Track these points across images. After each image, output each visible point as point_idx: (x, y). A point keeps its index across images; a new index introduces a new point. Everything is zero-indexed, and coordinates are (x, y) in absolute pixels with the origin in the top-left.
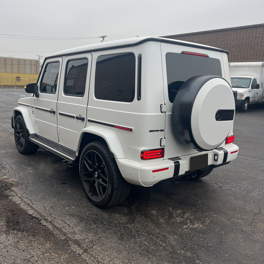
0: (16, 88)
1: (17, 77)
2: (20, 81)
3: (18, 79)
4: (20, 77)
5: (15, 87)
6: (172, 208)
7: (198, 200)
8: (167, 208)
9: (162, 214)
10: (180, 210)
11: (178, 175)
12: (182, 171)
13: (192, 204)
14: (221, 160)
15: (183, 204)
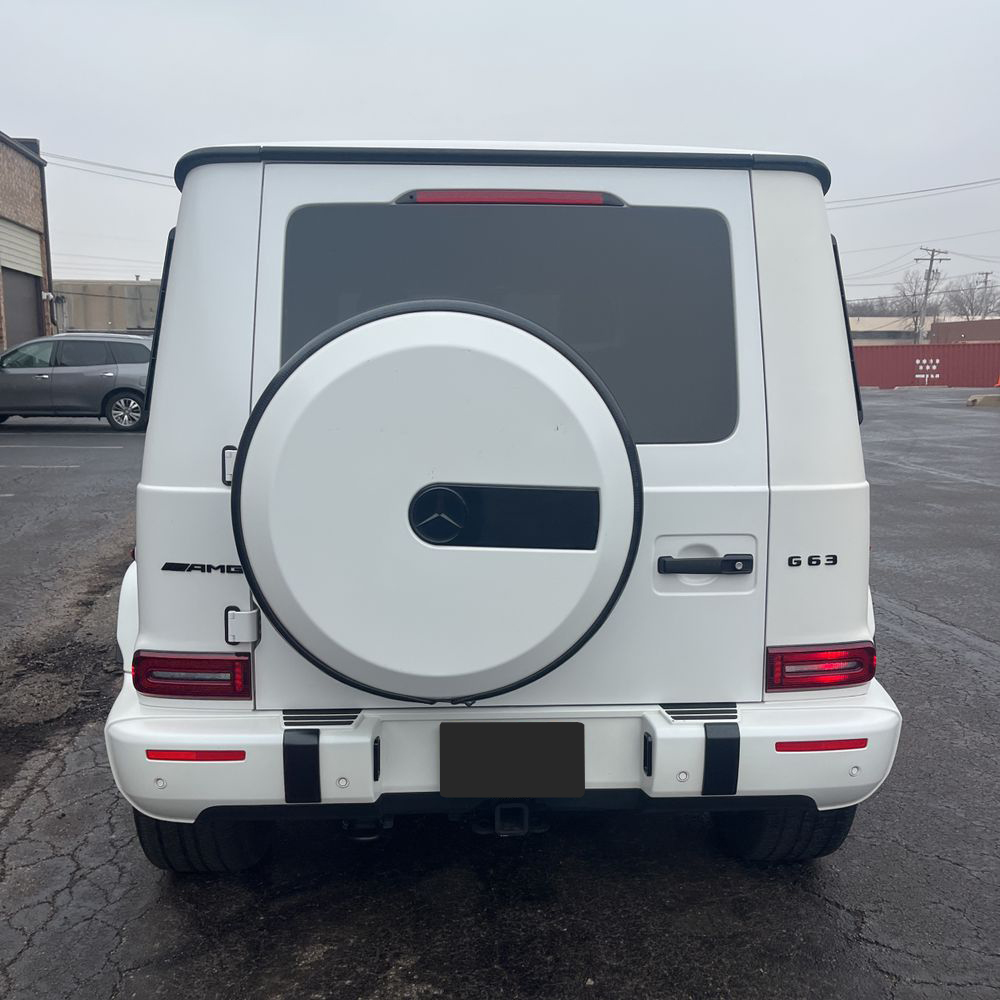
6: (420, 961)
7: (611, 966)
8: (397, 956)
9: (327, 974)
10: (435, 985)
11: (323, 803)
12: (343, 782)
13: (541, 975)
14: (683, 776)
15: (500, 963)
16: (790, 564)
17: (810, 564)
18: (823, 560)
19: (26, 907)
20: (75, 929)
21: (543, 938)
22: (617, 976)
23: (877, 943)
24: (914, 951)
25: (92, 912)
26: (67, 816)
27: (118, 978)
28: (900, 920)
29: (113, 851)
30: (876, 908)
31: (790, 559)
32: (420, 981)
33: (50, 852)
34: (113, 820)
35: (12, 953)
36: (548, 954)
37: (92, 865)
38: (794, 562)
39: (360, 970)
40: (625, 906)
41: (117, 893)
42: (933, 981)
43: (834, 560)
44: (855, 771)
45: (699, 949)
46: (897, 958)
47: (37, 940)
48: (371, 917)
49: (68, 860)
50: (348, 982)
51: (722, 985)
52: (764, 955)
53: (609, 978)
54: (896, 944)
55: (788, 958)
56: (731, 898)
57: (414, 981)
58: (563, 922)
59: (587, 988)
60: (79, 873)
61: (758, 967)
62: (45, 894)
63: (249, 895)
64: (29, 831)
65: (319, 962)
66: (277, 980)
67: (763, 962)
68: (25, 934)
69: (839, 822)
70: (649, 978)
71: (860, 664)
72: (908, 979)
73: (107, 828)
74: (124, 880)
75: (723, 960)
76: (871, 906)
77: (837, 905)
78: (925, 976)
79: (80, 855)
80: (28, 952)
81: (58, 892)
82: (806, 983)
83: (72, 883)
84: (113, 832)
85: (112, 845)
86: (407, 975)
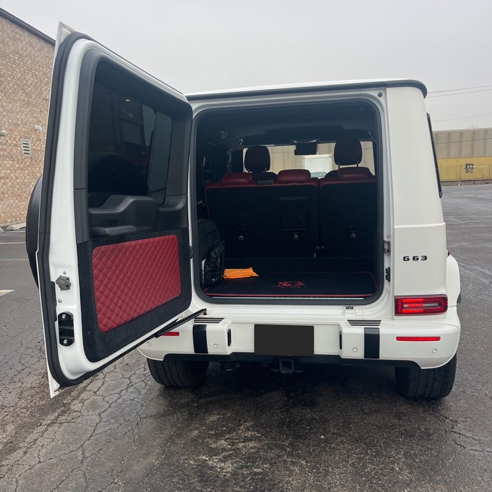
0: (461, 185)
1: (467, 165)
2: (472, 171)
3: (469, 167)
4: (472, 165)
5: (459, 182)
6: (254, 424)
7: (334, 432)
8: (246, 421)
9: (217, 425)
10: (258, 433)
11: (209, 354)
12: (216, 346)
13: (303, 433)
14: (355, 350)
15: (287, 427)
16: (404, 260)
17: (414, 260)
18: (420, 258)
19: (110, 394)
20: (127, 403)
21: (307, 420)
22: (335, 436)
23: (460, 433)
24: (476, 438)
25: (133, 398)
26: (129, 364)
27: (139, 420)
28: (475, 426)
29: (144, 377)
30: (465, 420)
31: (404, 258)
32: (252, 431)
33: (121, 377)
34: (146, 367)
35: (103, 409)
36: (308, 426)
37: (136, 382)
38: (406, 259)
39: (230, 425)
40: (347, 411)
41: (144, 392)
42: (481, 450)
43: (426, 258)
44: (435, 351)
45: (374, 429)
46: (467, 440)
47: (112, 405)
48: (238, 407)
49: (127, 380)
50: (224, 429)
51: (380, 443)
52: (404, 434)
53: (332, 436)
54: (468, 434)
55: (414, 436)
56: (396, 412)
57: (250, 431)
58: (318, 415)
59: (321, 439)
60: (131, 384)
61: (399, 438)
62: (118, 390)
63: (192, 396)
64: (115, 369)
65: (215, 421)
66: (197, 426)
67: (402, 436)
68: (108, 403)
69: (445, 380)
70: (349, 438)
71: (440, 305)
72: (469, 448)
73: (143, 369)
74: (146, 388)
75: (384, 434)
76: (462, 419)
77: (446, 418)
78: (478, 448)
79: (132, 378)
80: (109, 409)
81: (122, 390)
82: (419, 445)
83: (128, 387)
84: (145, 371)
85: (144, 375)
86: (248, 428)
